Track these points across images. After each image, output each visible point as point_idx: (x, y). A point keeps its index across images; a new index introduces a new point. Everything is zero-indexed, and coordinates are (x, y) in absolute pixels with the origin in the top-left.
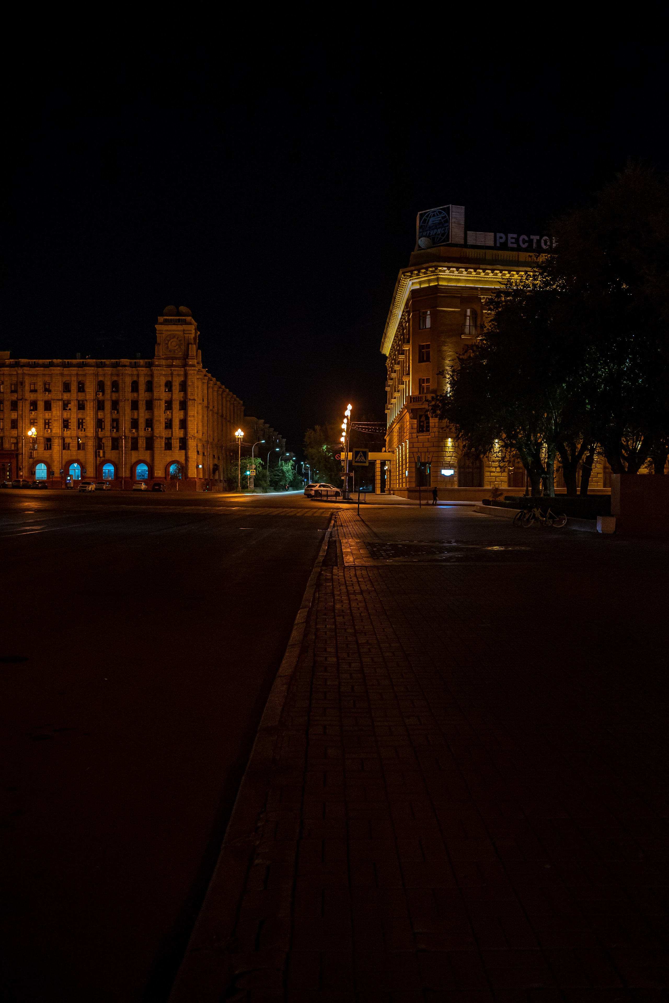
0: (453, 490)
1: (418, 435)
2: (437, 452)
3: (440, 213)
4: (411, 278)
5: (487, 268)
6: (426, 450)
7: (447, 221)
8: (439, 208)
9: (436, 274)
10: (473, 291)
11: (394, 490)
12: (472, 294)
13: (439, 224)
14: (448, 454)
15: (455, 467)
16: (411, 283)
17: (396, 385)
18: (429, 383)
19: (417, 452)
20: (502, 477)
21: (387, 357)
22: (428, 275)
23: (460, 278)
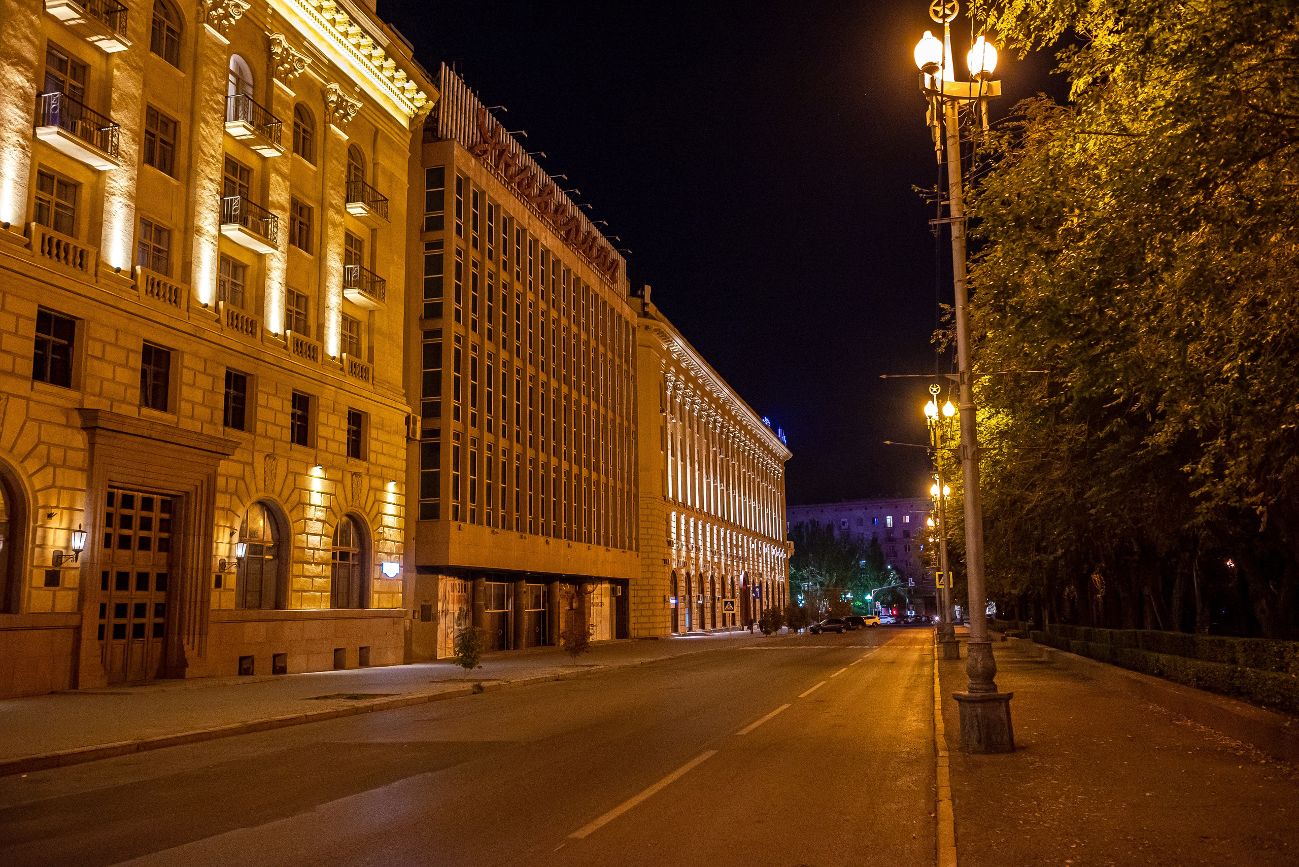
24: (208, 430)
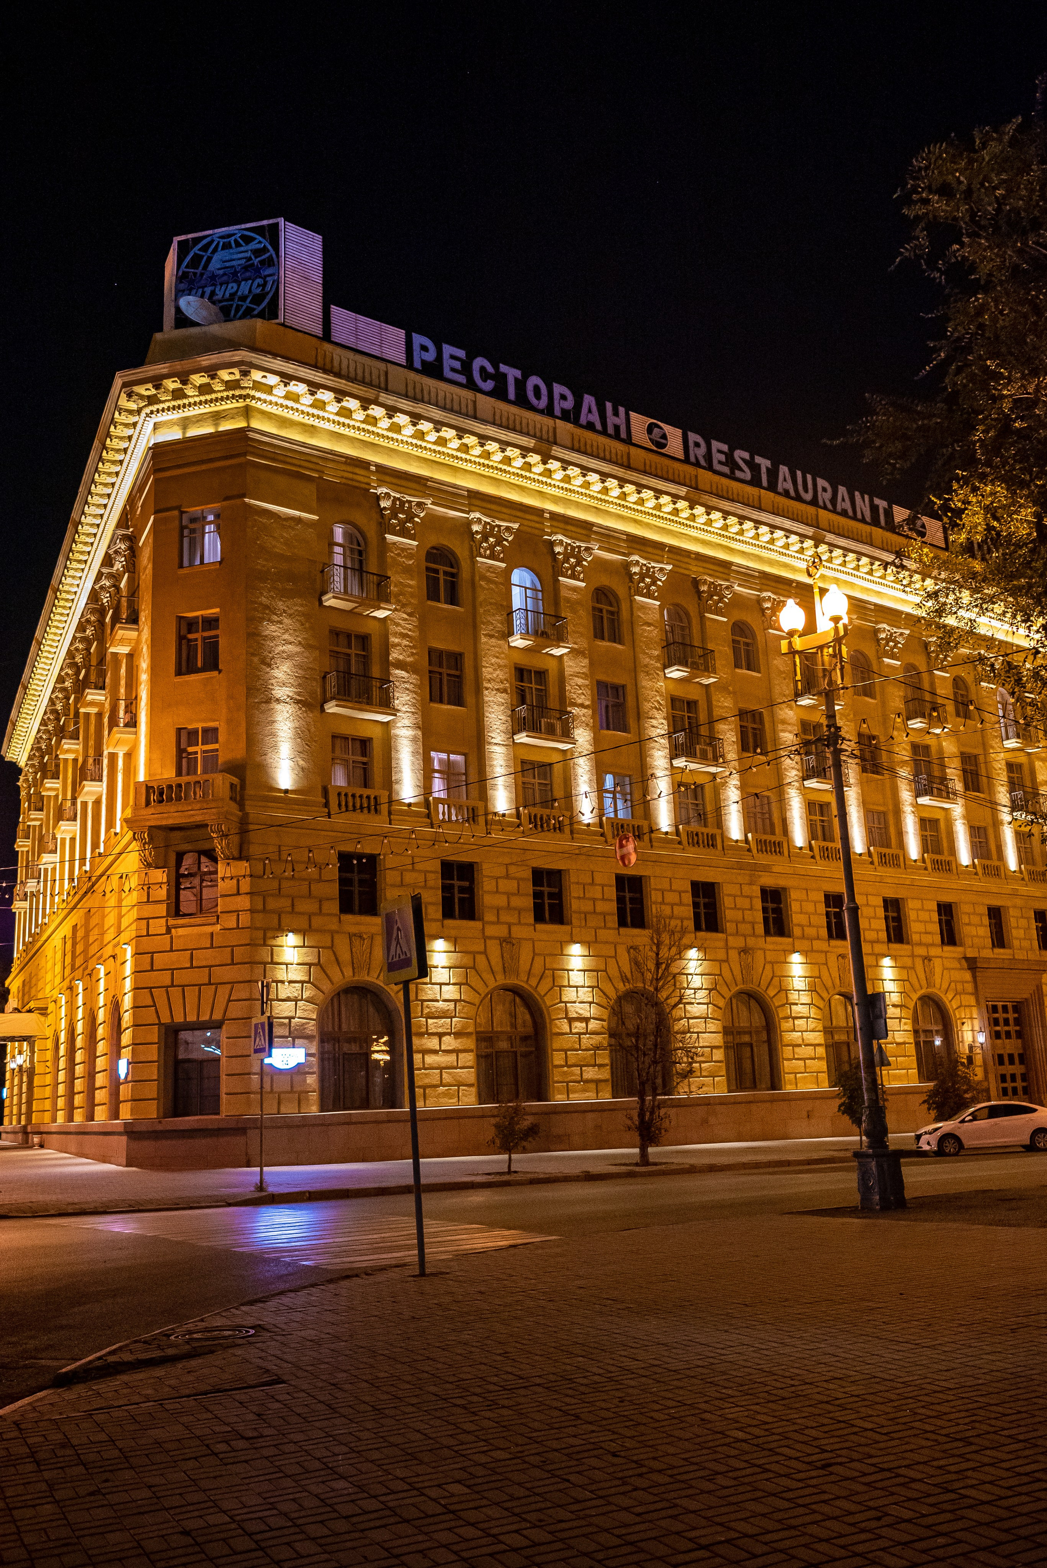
0: (306, 1123)
1: (171, 922)
2: (249, 981)
3: (248, 240)
4: (151, 408)
5: (400, 406)
6: (202, 976)
7: (272, 263)
8: (243, 226)
9: (244, 392)
10: (357, 470)
11: (41, 1133)
12: (352, 480)
13: (246, 268)
14: (285, 991)
15: (309, 1038)
16: (151, 426)
17: (65, 799)
18: (217, 742)
19: (168, 987)
20: (461, 1068)
21: (20, 771)
22: (214, 396)
23: (316, 423)
24: (1031, 956)
